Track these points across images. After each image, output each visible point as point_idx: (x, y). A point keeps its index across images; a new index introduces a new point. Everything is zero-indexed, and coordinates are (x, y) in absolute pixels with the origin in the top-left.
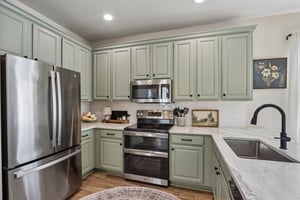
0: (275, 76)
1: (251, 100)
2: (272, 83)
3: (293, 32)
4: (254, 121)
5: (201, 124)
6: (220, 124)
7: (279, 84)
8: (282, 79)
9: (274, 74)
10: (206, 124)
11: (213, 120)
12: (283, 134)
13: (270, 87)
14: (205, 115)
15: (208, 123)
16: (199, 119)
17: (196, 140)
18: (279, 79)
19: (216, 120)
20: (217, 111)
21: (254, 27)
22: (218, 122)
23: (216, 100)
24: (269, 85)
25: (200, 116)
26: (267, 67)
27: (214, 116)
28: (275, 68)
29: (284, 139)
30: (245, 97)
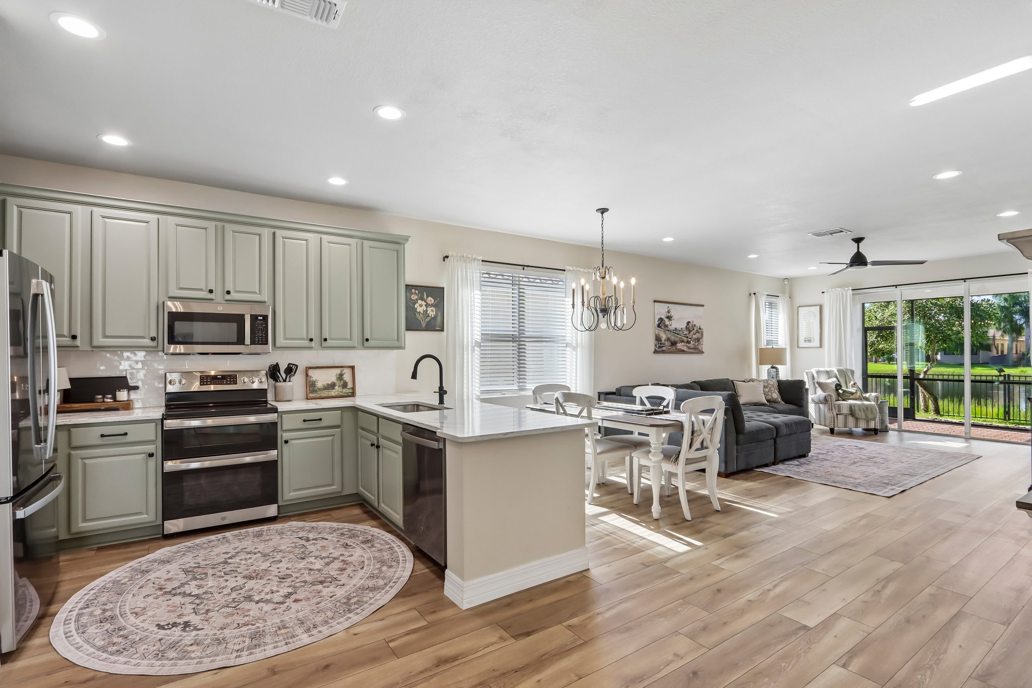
0: (432, 312)
1: (404, 348)
2: (428, 323)
3: (450, 254)
4: (414, 376)
5: (325, 393)
6: (358, 391)
7: (435, 325)
8: (439, 318)
9: (429, 309)
10: (333, 393)
11: (345, 385)
12: (441, 388)
13: (426, 330)
14: (330, 376)
15: (337, 390)
16: (319, 385)
17: (329, 419)
18: (435, 317)
19: (350, 385)
20: (353, 368)
21: (406, 239)
22: (353, 388)
23: (353, 348)
24: (424, 324)
25: (322, 378)
26: (422, 299)
27: (347, 377)
28: (431, 300)
29: (442, 392)
30: (396, 344)
